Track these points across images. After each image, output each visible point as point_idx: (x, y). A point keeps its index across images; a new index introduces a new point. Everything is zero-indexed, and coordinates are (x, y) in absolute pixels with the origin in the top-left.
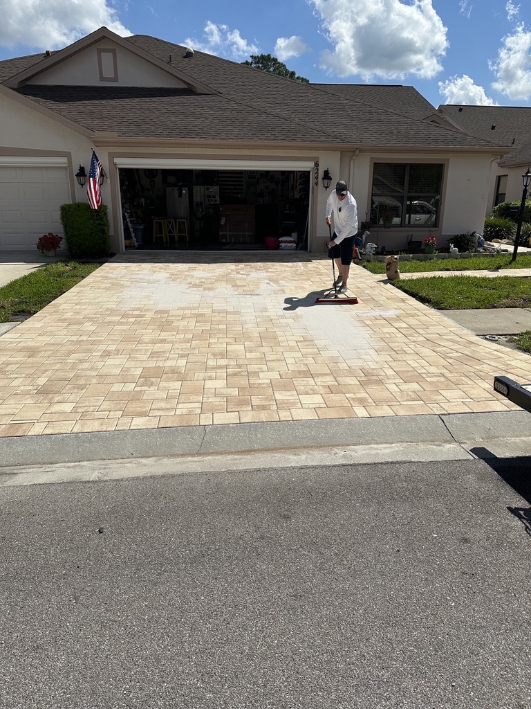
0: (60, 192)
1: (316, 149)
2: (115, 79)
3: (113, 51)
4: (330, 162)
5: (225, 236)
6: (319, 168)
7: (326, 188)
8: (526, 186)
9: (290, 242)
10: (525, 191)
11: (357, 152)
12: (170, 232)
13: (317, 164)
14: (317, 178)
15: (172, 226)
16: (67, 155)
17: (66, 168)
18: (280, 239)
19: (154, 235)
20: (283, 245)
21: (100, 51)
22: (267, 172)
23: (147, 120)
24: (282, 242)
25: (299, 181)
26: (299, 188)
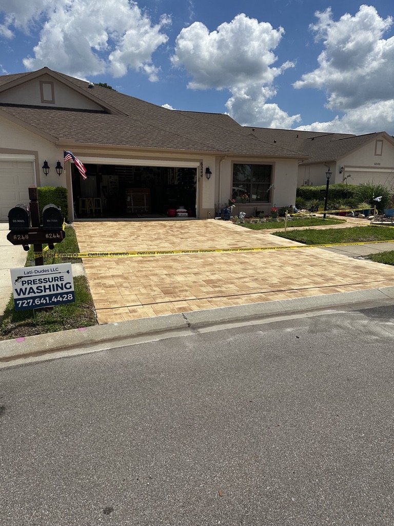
0: (27, 179)
1: (201, 154)
2: (53, 102)
3: (52, 84)
4: (209, 162)
5: (131, 209)
6: (203, 166)
7: (208, 179)
8: (328, 178)
9: (184, 212)
10: (328, 181)
11: (226, 157)
12: (90, 207)
13: (202, 164)
14: (202, 172)
15: (90, 202)
16: (35, 153)
17: (32, 163)
18: (178, 210)
19: (80, 209)
20: (180, 214)
21: (41, 83)
22: (148, 167)
23: (88, 131)
24: (179, 212)
25: (177, 174)
26: (177, 178)
